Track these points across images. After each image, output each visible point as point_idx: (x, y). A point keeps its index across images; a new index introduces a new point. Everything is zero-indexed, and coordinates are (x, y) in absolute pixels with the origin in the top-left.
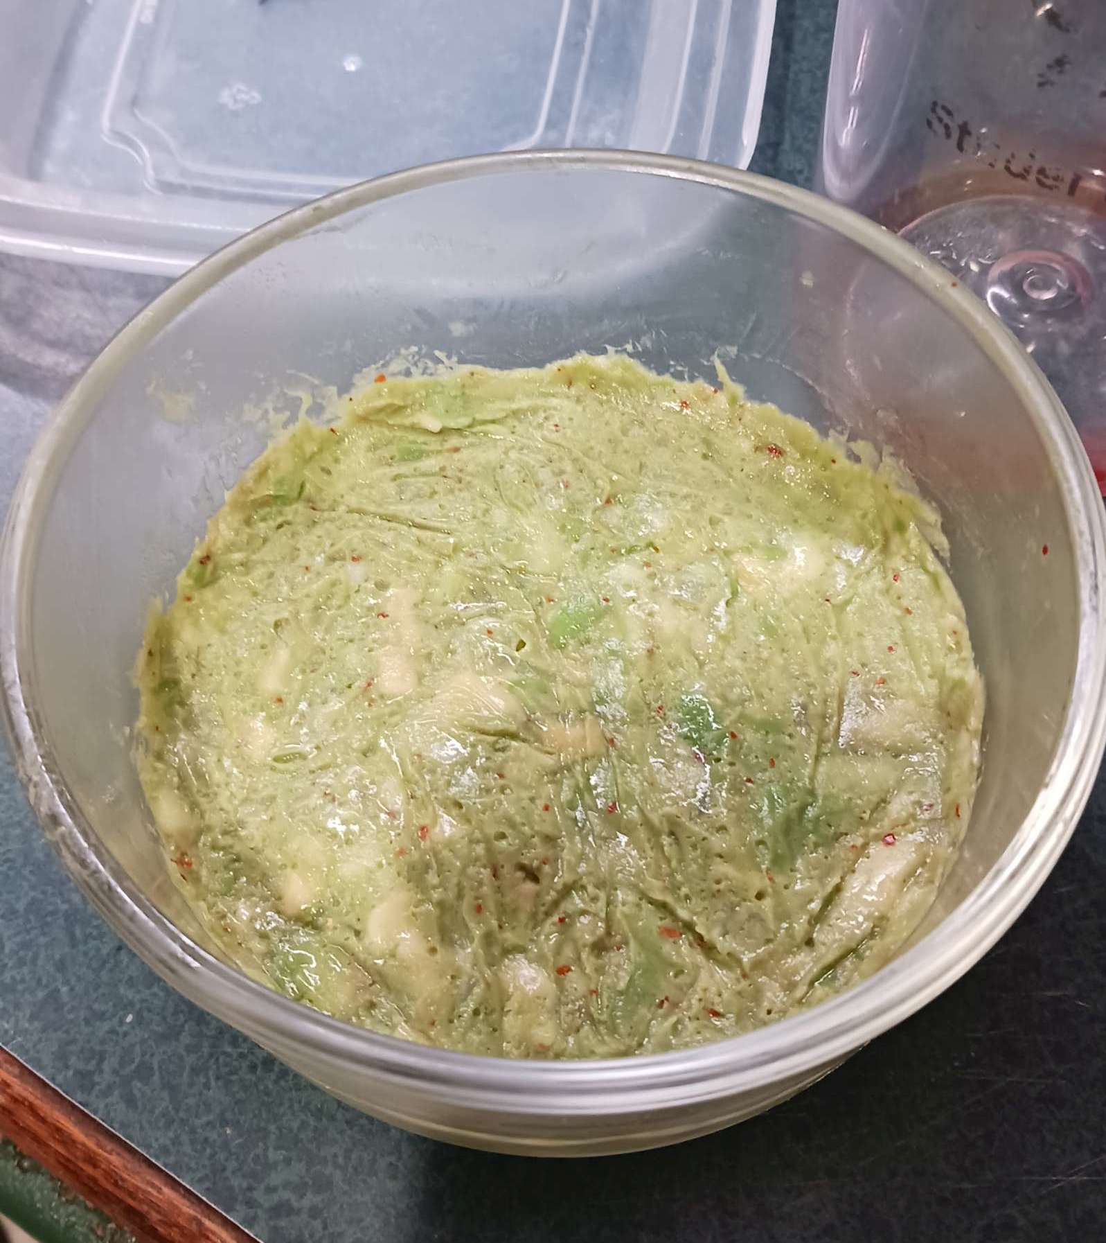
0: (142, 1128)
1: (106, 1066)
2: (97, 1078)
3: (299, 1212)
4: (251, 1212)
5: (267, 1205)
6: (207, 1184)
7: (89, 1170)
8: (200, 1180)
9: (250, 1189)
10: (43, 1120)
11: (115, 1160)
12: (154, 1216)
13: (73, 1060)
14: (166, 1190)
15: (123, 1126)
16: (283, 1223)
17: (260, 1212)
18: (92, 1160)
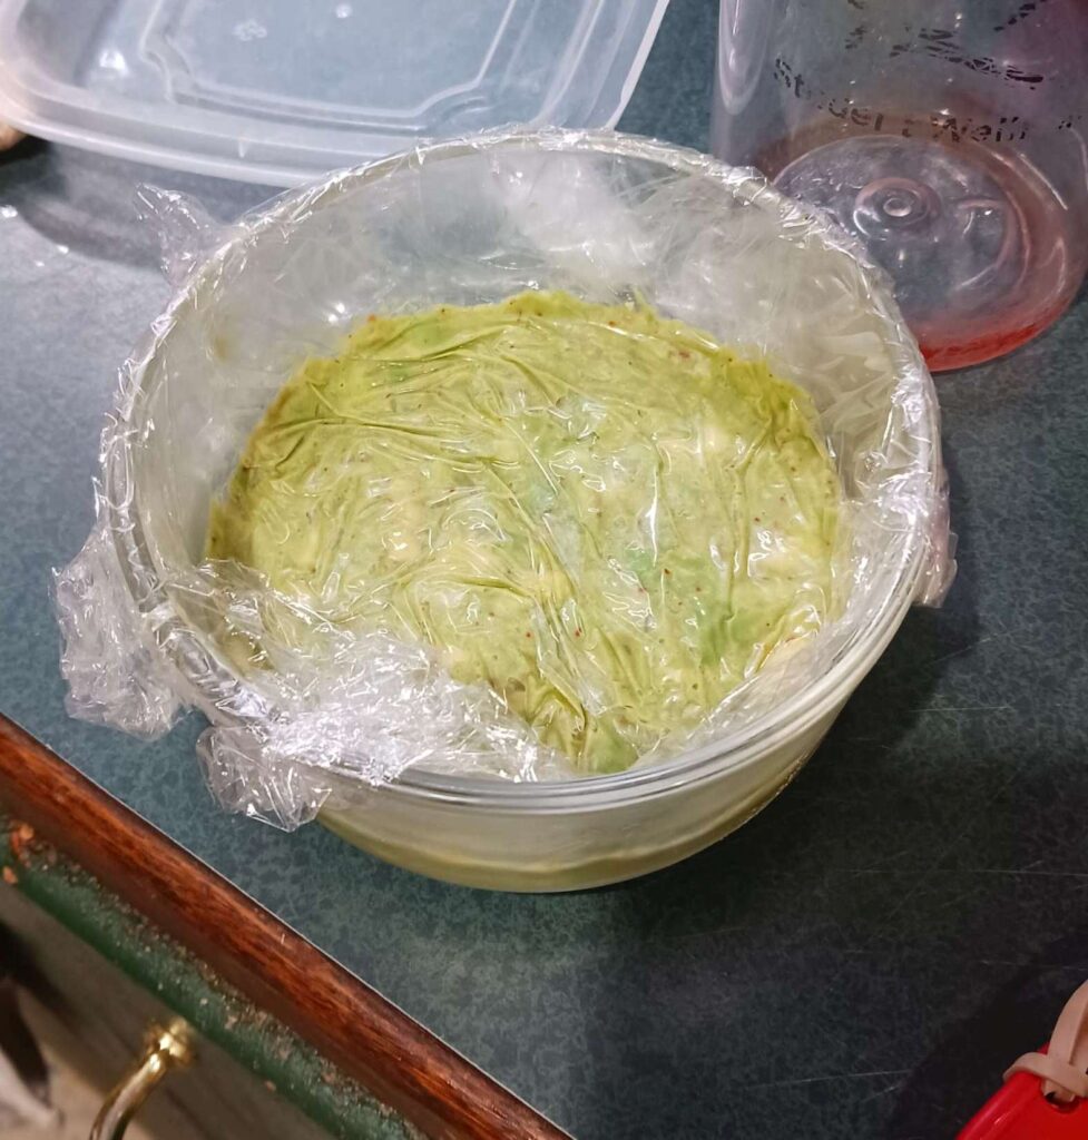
0: (168, 819)
1: (142, 775)
2: (135, 782)
3: (283, 879)
4: (247, 879)
5: (259, 874)
6: (215, 858)
7: (126, 851)
8: (211, 856)
9: (248, 862)
10: (92, 814)
11: (146, 842)
12: (175, 884)
13: (117, 770)
14: (184, 864)
15: (153, 817)
16: (271, 887)
17: (254, 879)
18: (129, 844)
